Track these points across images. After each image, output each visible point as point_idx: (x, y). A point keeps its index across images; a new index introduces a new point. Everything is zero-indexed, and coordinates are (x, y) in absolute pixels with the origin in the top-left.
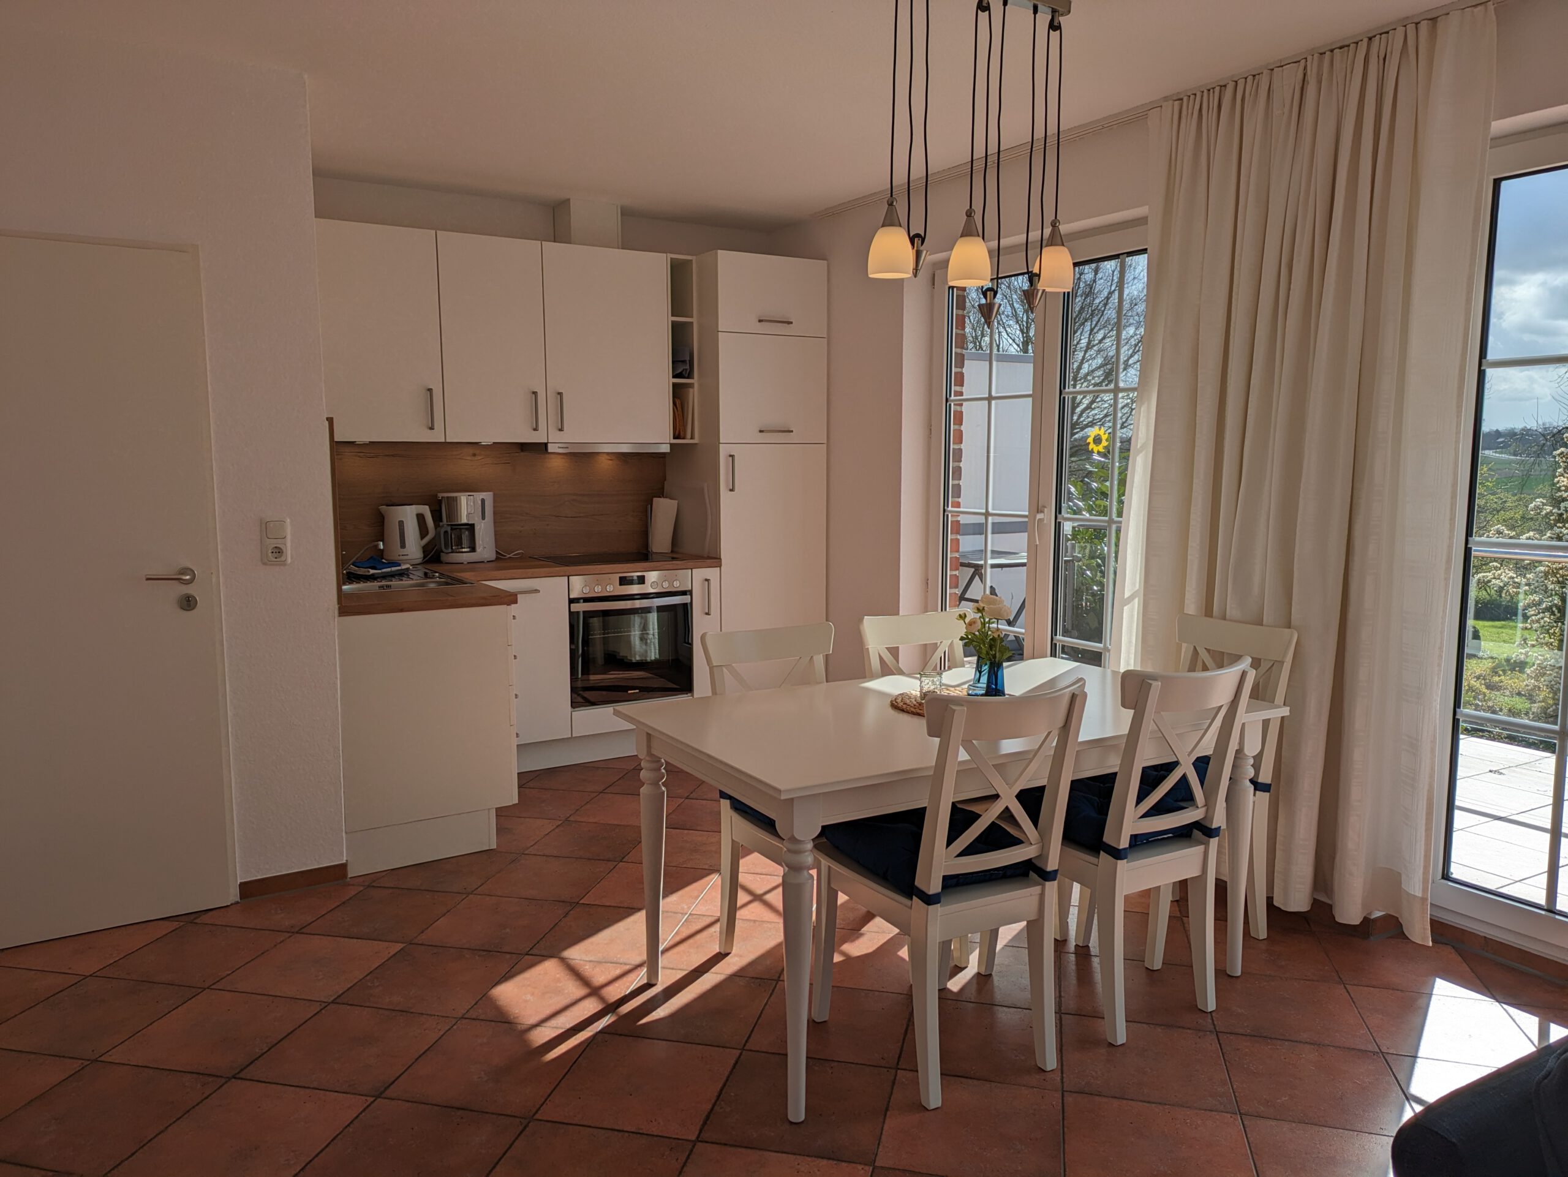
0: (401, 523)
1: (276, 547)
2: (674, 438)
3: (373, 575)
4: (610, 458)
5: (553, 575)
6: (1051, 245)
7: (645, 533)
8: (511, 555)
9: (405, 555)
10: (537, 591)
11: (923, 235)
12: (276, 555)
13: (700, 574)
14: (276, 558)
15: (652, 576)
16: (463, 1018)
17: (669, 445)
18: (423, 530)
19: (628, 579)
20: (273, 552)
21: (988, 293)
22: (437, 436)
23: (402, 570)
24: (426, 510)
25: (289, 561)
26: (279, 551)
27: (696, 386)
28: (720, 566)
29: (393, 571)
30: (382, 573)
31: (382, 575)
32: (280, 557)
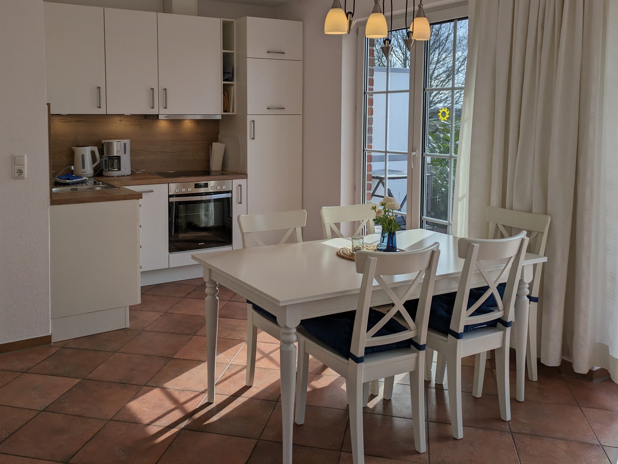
0: (83, 156)
1: (19, 170)
2: (224, 112)
3: (68, 183)
4: (190, 122)
5: (159, 183)
6: (419, 17)
7: (208, 161)
8: (139, 172)
9: (85, 172)
10: (152, 191)
11: (353, 13)
12: (19, 174)
13: (236, 182)
14: (19, 175)
15: (212, 184)
16: (111, 420)
17: (221, 115)
18: (94, 159)
19: (199, 185)
20: (17, 172)
21: (386, 41)
22: (102, 111)
23: (83, 180)
24: (96, 149)
25: (26, 176)
26: (20, 172)
27: (235, 85)
28: (247, 178)
29: (78, 181)
30: (72, 182)
31: (72, 183)
32: (22, 174)
